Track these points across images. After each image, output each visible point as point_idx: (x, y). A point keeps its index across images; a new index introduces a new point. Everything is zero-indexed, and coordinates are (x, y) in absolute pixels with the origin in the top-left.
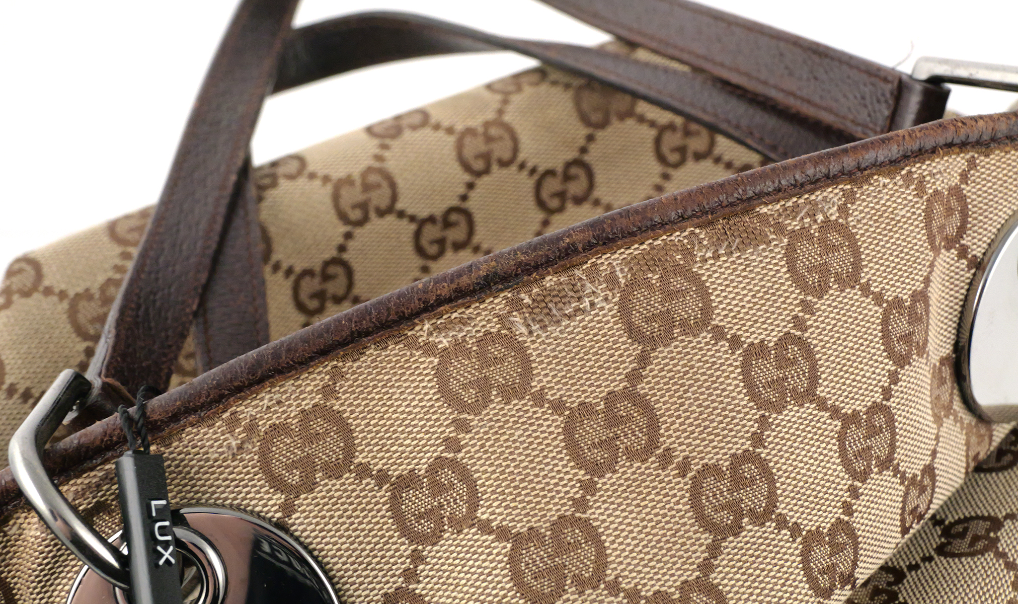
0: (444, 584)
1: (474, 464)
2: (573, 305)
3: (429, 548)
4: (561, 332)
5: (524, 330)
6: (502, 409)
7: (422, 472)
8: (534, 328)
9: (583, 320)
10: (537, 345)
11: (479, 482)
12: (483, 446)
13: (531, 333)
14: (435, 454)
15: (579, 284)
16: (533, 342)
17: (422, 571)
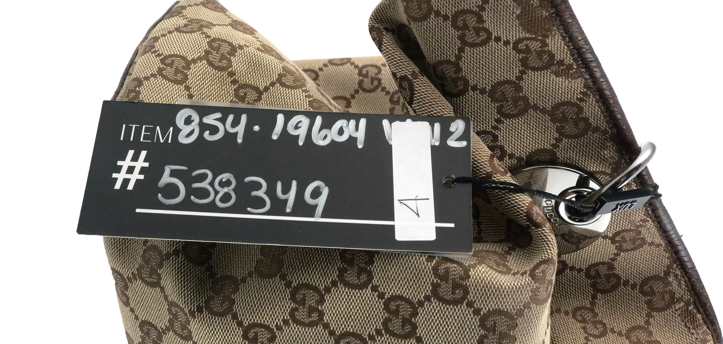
0: (570, 280)
1: (618, 291)
2: (691, 326)
3: (584, 274)
4: (679, 323)
5: (677, 307)
6: (642, 301)
7: (615, 272)
8: (679, 311)
9: (685, 331)
10: (671, 313)
11: (611, 294)
12: (626, 294)
13: (677, 310)
14: (622, 277)
15: (700, 328)
16: (672, 312)
17: (575, 272)
